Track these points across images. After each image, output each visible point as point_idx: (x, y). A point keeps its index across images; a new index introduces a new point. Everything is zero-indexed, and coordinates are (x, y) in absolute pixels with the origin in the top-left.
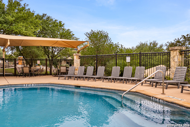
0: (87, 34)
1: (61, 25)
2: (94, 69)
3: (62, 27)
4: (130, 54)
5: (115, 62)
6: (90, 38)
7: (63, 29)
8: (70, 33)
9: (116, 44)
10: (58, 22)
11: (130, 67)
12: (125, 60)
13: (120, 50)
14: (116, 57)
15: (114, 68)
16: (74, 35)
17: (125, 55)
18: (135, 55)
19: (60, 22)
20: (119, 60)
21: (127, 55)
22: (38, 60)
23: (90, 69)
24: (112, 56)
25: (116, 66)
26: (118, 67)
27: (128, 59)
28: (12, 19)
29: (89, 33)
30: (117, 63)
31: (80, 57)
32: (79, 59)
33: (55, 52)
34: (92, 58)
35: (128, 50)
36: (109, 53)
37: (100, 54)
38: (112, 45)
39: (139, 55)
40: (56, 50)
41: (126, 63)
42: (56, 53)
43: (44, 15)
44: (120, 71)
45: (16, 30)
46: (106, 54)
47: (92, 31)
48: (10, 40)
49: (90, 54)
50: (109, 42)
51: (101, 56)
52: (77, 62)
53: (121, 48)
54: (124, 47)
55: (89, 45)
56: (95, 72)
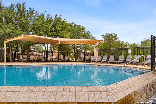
0: (103, 36)
1: (83, 28)
2: (107, 58)
3: (84, 30)
4: (131, 48)
5: (121, 53)
6: (104, 38)
7: (85, 32)
8: (89, 34)
9: (122, 41)
10: (81, 26)
11: (131, 56)
12: (128, 51)
13: (125, 45)
14: (122, 50)
15: (120, 56)
16: (92, 35)
17: (128, 48)
18: (134, 48)
19: (82, 27)
20: (124, 52)
21: (129, 49)
22: (71, 52)
23: (105, 58)
24: (119, 49)
25: (122, 55)
26: (123, 56)
27: (130, 51)
28: (59, 29)
29: (104, 35)
30: (123, 53)
31: (98, 50)
32: (98, 52)
33: (78, 47)
34: (106, 50)
35: (130, 45)
36: (117, 47)
37: (111, 48)
38: (119, 42)
39: (136, 48)
40: (79, 46)
41: (128, 53)
42: (79, 49)
43: (73, 23)
44: (124, 58)
45: (61, 35)
46: (116, 48)
47: (106, 33)
48: (60, 41)
49: (104, 48)
50: (118, 40)
51: (112, 49)
52: (96, 53)
53: (126, 44)
54: (128, 43)
55: (104, 43)
56: (108, 59)
